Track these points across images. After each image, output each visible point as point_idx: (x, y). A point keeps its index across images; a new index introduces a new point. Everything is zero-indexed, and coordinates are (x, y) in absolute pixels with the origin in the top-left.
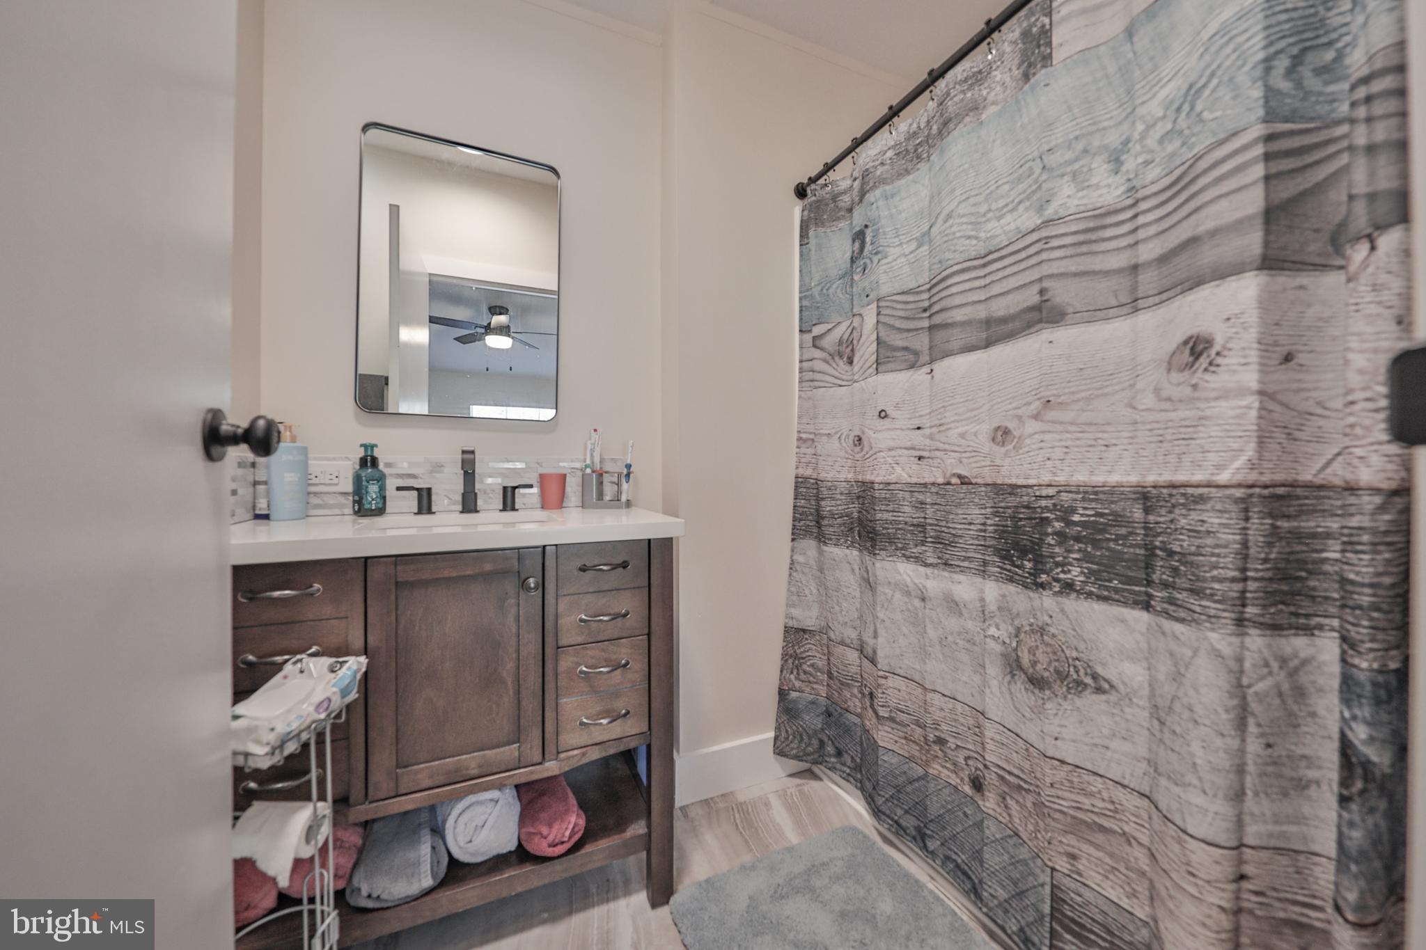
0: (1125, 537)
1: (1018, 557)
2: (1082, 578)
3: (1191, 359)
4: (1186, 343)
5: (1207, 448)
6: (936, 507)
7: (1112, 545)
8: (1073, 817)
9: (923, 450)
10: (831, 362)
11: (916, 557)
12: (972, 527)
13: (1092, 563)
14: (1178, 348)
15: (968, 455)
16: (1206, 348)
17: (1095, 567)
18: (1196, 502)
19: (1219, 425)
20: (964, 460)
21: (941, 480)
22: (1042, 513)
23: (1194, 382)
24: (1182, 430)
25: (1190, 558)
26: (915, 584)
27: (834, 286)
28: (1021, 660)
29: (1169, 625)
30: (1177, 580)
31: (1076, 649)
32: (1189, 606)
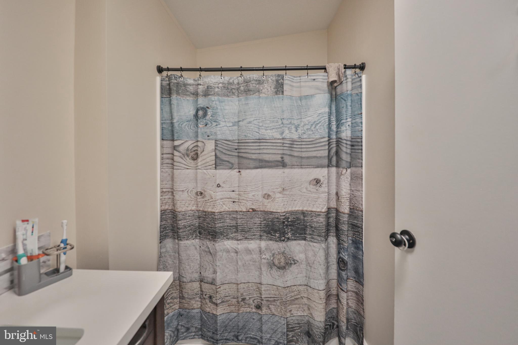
0: (299, 223)
1: (273, 233)
2: (291, 236)
3: (316, 184)
4: (315, 179)
5: (320, 204)
6: (242, 219)
7: (297, 226)
8: (290, 300)
9: (235, 199)
10: (183, 158)
11: (232, 238)
12: (256, 225)
13: (293, 231)
14: (312, 180)
15: (255, 202)
16: (319, 182)
17: (293, 232)
18: (318, 216)
19: (322, 199)
20: (254, 204)
21: (245, 210)
22: (283, 220)
23: (317, 189)
24: (314, 199)
25: (317, 228)
26: (232, 248)
27: (185, 124)
28: (275, 263)
29: (311, 244)
30: (314, 233)
31: (290, 255)
32: (318, 239)
